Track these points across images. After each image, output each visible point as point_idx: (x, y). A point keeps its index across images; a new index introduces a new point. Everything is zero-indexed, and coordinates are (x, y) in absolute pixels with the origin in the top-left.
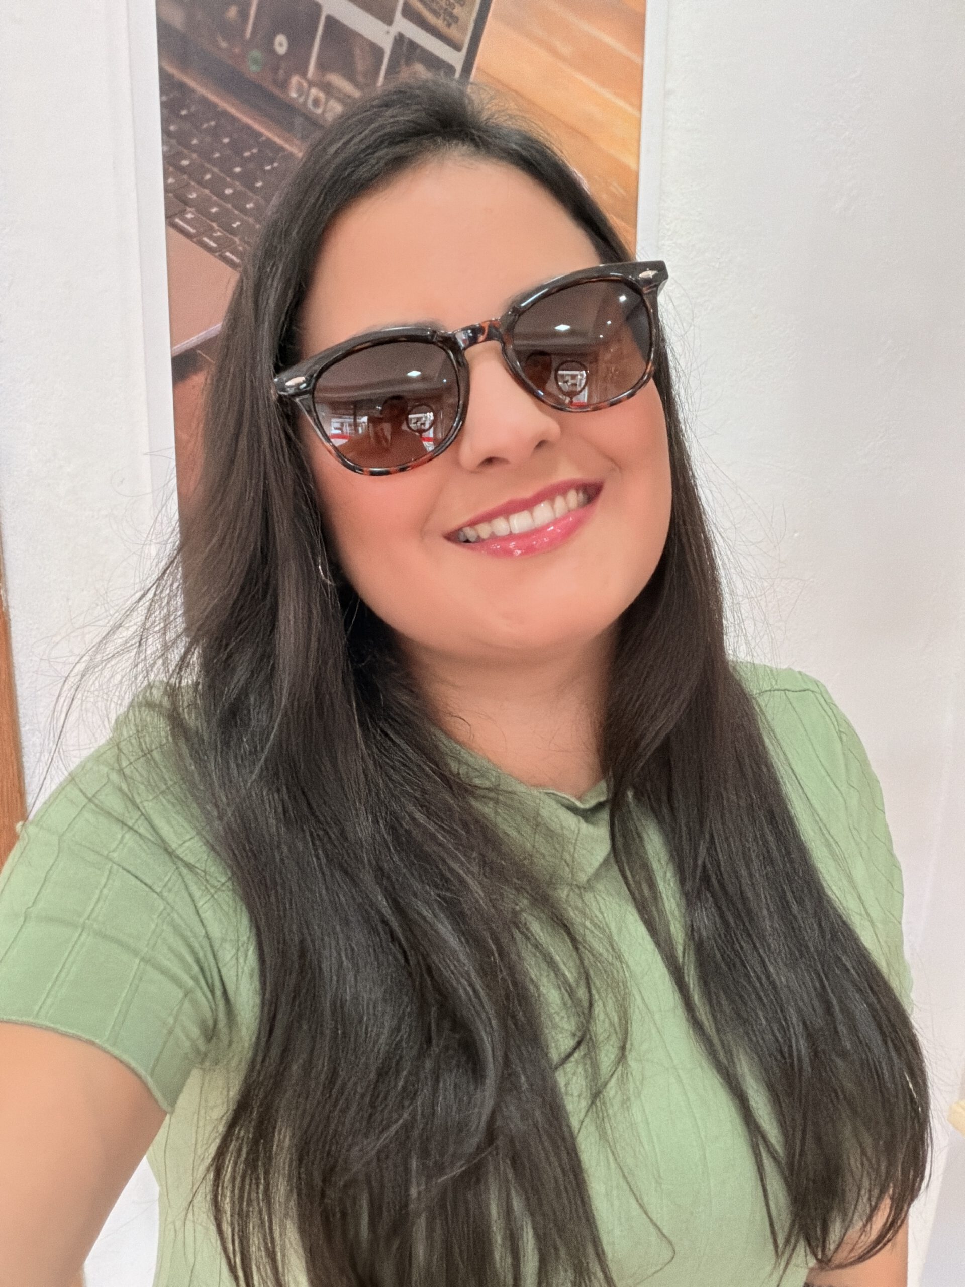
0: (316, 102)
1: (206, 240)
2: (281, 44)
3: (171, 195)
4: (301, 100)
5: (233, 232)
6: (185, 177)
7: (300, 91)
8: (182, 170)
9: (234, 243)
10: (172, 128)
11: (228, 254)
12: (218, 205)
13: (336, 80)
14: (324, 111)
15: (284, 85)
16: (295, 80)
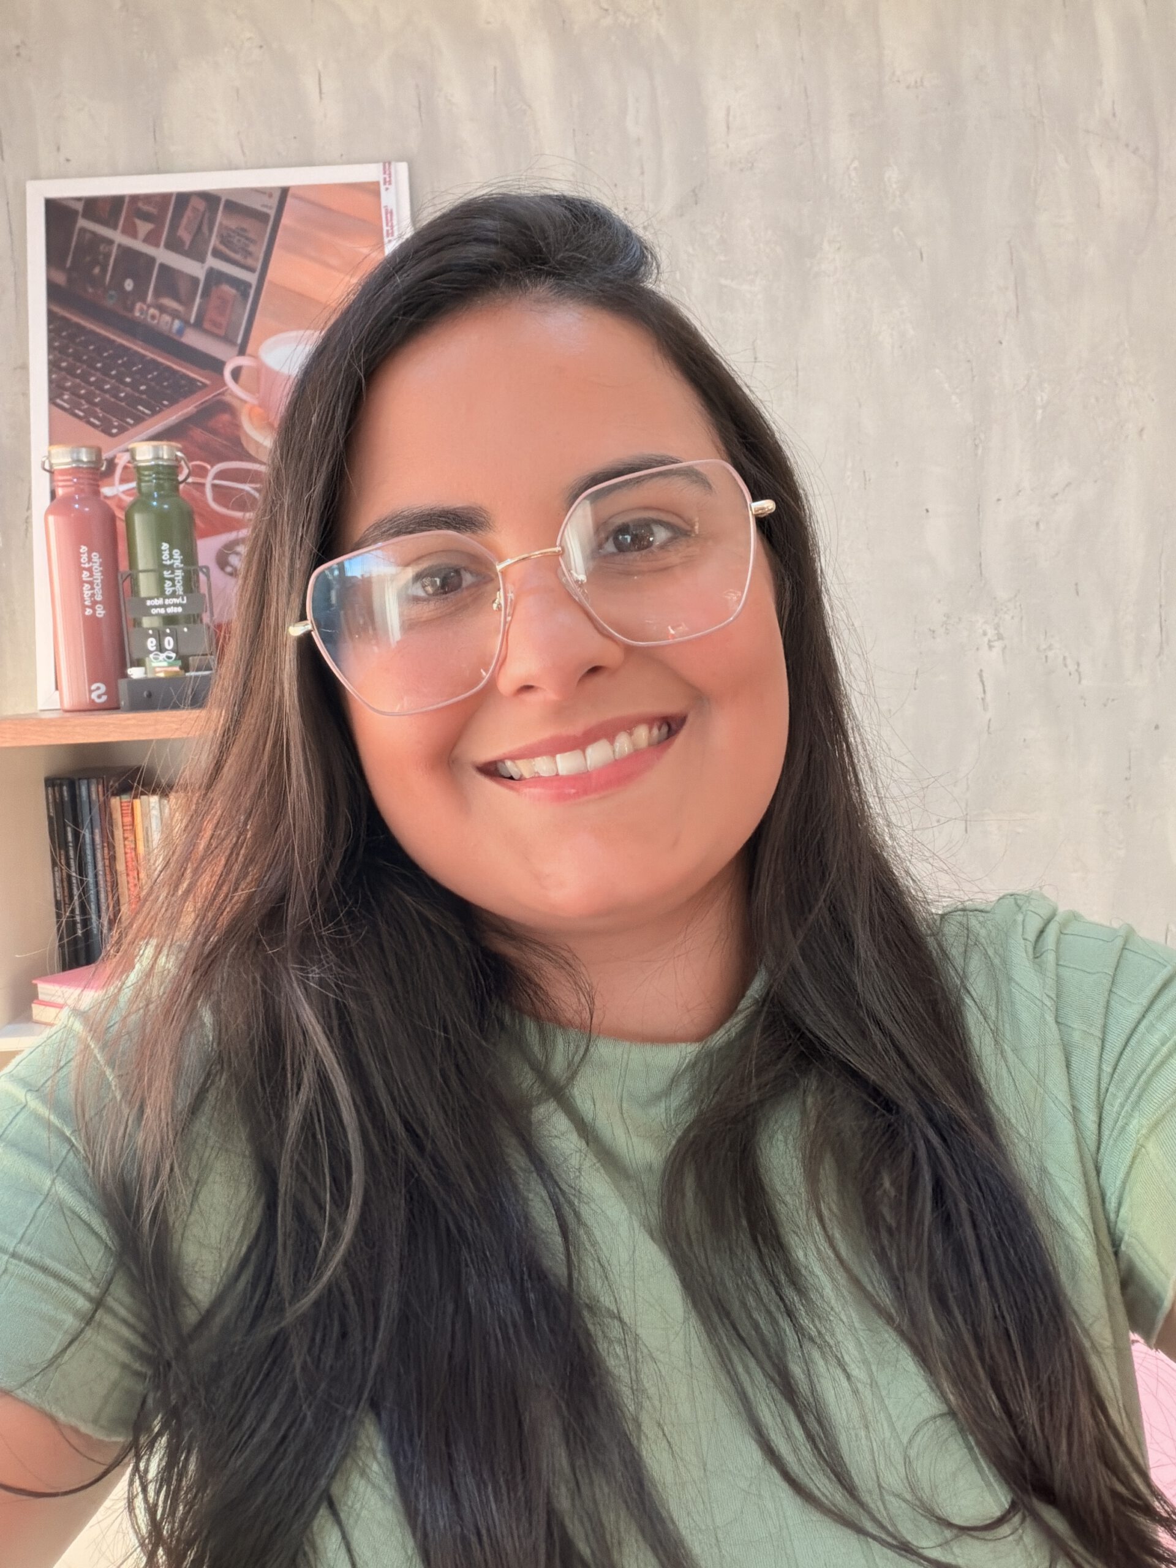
0: (153, 317)
1: (77, 411)
2: (129, 285)
3: (54, 385)
4: (142, 317)
5: (96, 405)
6: (63, 373)
7: (142, 311)
8: (60, 369)
9: (96, 412)
10: (57, 344)
11: (92, 420)
12: (84, 388)
13: (168, 302)
14: (158, 323)
15: (131, 309)
16: (138, 305)
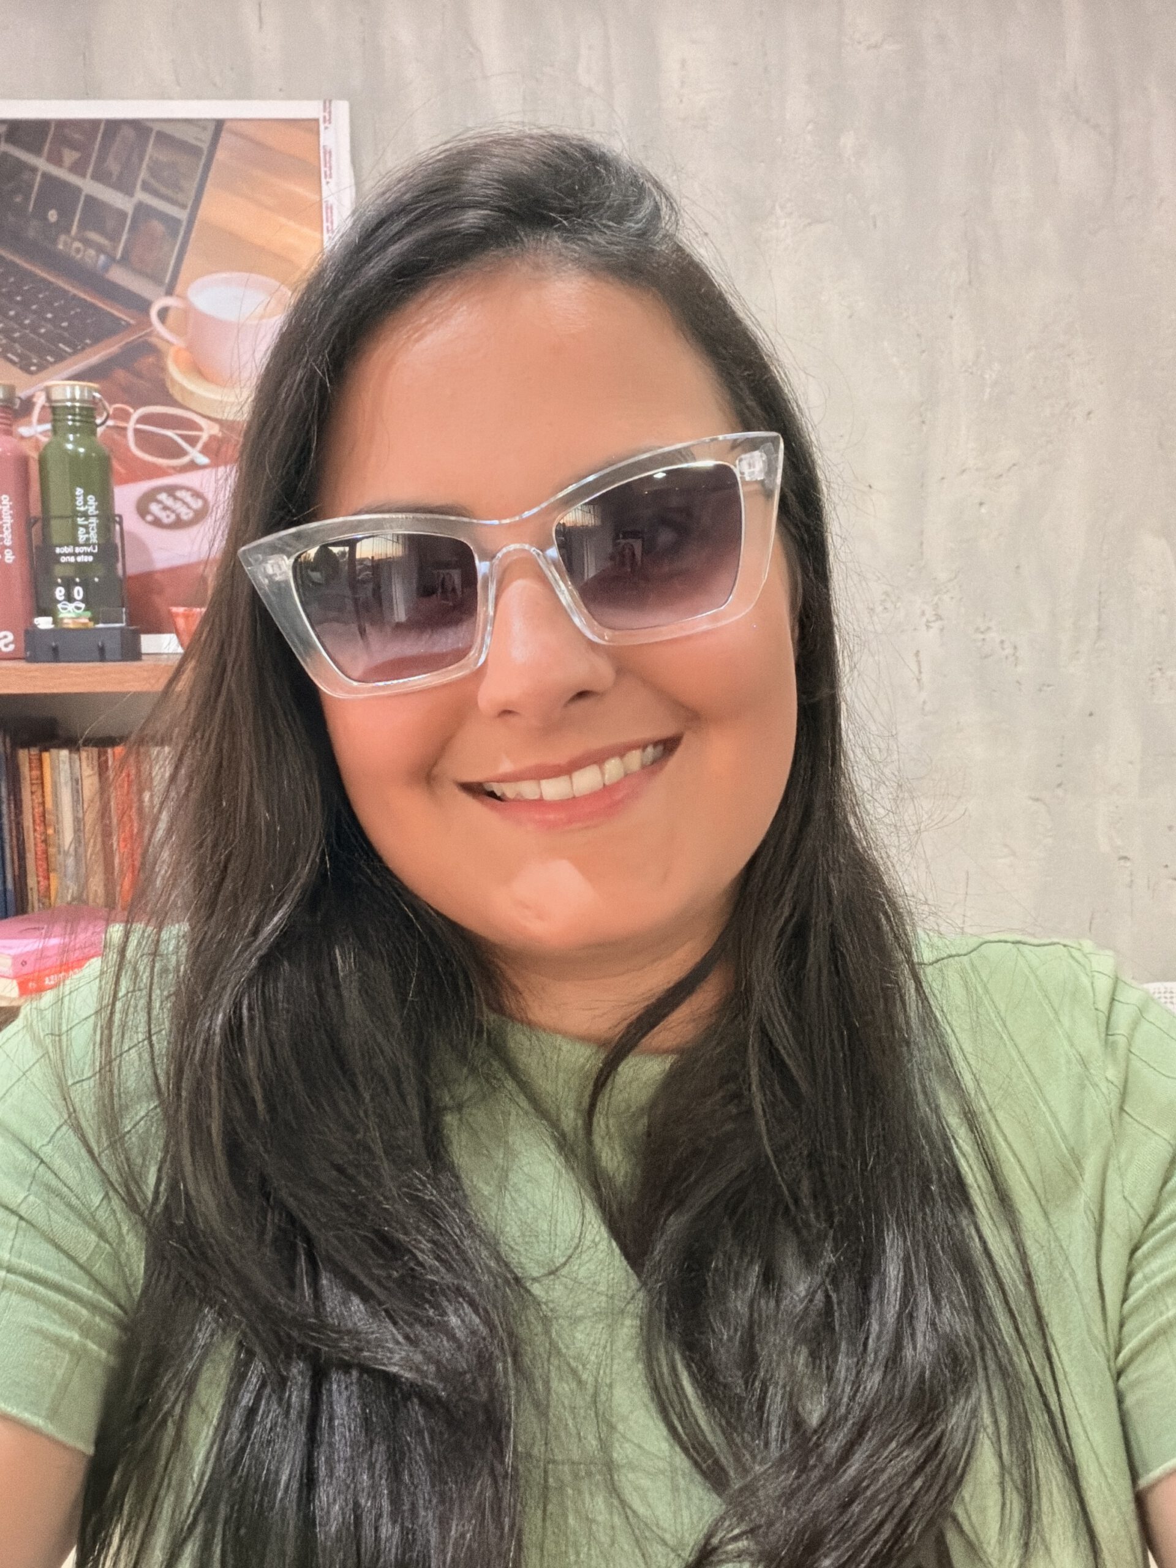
0: (78, 250)
2: (53, 216)
4: (66, 250)
5: (14, 340)
7: (65, 244)
9: (14, 348)
11: (9, 355)
12: (2, 322)
13: (93, 236)
14: (82, 258)
15: (54, 241)
16: (63, 238)
